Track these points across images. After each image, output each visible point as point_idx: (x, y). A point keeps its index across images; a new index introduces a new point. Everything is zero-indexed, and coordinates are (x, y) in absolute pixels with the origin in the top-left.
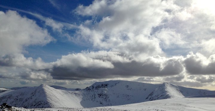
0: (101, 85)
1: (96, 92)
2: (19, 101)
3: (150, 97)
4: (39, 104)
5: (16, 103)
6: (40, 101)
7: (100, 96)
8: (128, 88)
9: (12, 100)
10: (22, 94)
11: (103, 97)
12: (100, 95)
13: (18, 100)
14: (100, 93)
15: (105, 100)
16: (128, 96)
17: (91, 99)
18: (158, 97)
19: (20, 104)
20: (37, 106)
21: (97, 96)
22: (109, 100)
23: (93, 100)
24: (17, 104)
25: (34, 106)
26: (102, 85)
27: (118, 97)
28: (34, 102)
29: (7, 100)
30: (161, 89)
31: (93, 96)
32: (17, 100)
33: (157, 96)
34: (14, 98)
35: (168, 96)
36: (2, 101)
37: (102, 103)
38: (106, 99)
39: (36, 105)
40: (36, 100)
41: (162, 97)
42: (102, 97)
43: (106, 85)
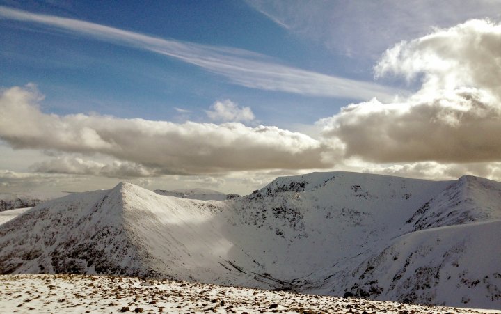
0: (288, 186)
1: (267, 203)
2: (64, 225)
3: (416, 218)
4: (103, 235)
5: (55, 231)
6: (107, 227)
7: (279, 213)
8: (358, 193)
9: (47, 222)
10: (73, 208)
11: (287, 215)
12: (278, 211)
13: (62, 223)
14: (278, 207)
15: (291, 225)
16: (357, 213)
17: (252, 222)
18: (440, 217)
19: (63, 233)
20: (99, 238)
21: (270, 213)
22: (302, 224)
23: (259, 223)
24: (57, 232)
25: (92, 239)
26: (292, 185)
27: (328, 216)
28: (94, 230)
29: (36, 222)
30: (453, 194)
31: (258, 213)
32: (59, 221)
33: (438, 215)
34: (53, 217)
35: (469, 215)
36: (25, 224)
37: (281, 233)
38: (293, 223)
39: (97, 236)
40: (99, 222)
41: (451, 218)
42: (284, 217)
43: (302, 185)
